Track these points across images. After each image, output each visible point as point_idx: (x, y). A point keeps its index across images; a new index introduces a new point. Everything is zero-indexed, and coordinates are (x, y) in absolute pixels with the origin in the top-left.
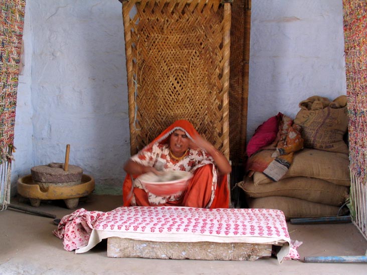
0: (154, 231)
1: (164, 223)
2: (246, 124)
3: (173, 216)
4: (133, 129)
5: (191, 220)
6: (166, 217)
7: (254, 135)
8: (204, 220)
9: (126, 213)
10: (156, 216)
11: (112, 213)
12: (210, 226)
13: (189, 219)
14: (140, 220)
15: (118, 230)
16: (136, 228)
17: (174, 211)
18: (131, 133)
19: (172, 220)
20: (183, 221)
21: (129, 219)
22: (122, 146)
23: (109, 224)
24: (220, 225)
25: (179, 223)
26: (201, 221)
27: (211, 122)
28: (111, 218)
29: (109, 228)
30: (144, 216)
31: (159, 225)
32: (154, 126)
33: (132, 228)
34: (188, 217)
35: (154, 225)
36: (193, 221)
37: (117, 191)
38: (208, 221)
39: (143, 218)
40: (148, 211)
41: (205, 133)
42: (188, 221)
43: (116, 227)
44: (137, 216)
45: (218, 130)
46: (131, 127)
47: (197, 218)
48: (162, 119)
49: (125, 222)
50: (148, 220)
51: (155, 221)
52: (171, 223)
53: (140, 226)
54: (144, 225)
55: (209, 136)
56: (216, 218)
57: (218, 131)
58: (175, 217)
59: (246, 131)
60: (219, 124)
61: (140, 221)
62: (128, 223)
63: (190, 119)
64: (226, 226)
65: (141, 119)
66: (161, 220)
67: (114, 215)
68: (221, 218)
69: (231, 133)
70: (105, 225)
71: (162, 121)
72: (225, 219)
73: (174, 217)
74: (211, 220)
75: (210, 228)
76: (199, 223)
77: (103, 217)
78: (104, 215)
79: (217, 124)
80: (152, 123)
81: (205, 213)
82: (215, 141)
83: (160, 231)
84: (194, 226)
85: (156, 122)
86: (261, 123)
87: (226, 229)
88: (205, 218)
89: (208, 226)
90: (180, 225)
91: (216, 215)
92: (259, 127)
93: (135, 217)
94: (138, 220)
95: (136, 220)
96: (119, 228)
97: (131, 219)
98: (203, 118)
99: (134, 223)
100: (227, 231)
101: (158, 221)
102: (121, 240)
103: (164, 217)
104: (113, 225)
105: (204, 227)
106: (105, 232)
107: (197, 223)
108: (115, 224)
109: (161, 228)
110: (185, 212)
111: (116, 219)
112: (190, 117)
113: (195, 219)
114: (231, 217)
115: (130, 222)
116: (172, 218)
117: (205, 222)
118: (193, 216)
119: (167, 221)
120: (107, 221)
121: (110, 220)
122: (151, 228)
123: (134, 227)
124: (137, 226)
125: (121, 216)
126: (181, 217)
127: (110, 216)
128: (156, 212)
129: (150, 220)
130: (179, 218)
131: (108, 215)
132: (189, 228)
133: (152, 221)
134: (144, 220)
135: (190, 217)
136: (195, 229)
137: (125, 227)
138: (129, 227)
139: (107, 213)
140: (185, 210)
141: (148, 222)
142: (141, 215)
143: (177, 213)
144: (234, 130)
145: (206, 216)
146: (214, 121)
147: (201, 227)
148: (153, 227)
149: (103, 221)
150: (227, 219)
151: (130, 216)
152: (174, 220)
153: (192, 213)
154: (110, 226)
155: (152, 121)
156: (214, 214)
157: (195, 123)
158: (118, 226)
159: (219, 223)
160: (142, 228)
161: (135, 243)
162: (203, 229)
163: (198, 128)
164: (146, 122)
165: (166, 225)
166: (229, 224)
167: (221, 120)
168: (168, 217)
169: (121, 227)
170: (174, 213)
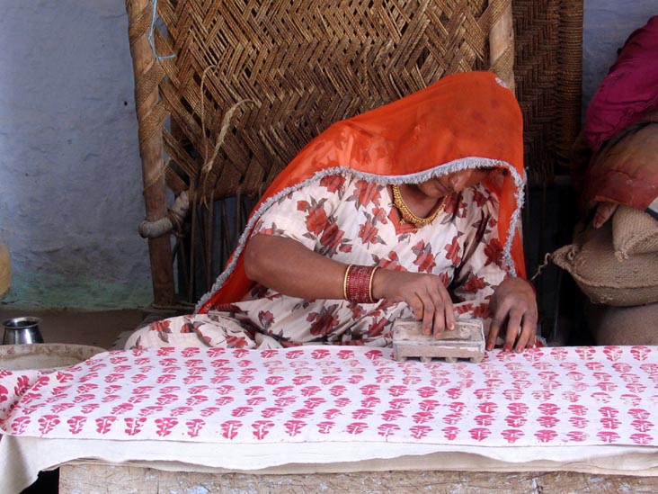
0: (234, 435)
1: (272, 405)
2: (580, 25)
3: (309, 378)
4: (146, 56)
5: (377, 394)
6: (282, 384)
7: (612, 69)
8: (426, 392)
9: (128, 374)
10: (242, 380)
11: (77, 375)
12: (448, 411)
13: (369, 390)
14: (183, 395)
15: (101, 435)
16: (165, 427)
17: (312, 363)
18: (137, 74)
19: (305, 392)
20: (344, 395)
21: (140, 393)
22: (111, 121)
23: (65, 416)
24: (487, 408)
25: (330, 403)
26: (412, 394)
27: (443, 18)
28: (72, 393)
29: (64, 426)
30: (199, 383)
31: (256, 414)
32: (226, 43)
33: (149, 427)
34: (362, 383)
35: (235, 413)
37: (94, 294)
38: (441, 396)
39: (192, 390)
40: (214, 363)
41: (420, 62)
42: (364, 397)
43: (90, 426)
44: (172, 383)
45: (471, 51)
46: (138, 52)
47: (400, 383)
48: (254, 13)
49: (124, 406)
50: (212, 395)
51: (240, 399)
52: (300, 404)
53: (182, 419)
54: (196, 413)
55: (439, 75)
56: (469, 385)
57: (472, 54)
58: (315, 382)
59: (581, 52)
60: (476, 26)
61: (182, 402)
62: (137, 408)
63: (361, 11)
64: (508, 413)
65: (175, 16)
66: (260, 394)
67: (83, 379)
68: (489, 383)
69: (521, 58)
70: (49, 417)
71: (256, 21)
72: (503, 387)
73: (309, 384)
74: (452, 392)
75: (448, 419)
76: (407, 401)
77: (42, 389)
78: (43, 381)
80: (216, 29)
83: (255, 433)
84: (387, 415)
85: (230, 20)
86: (642, 24)
87: (510, 421)
88: (429, 385)
89: (440, 413)
90: (333, 411)
92: (632, 36)
93: (162, 386)
94: (175, 398)
95: (167, 396)
96: (103, 426)
97: (147, 393)
98: (414, 5)
99: (160, 409)
100: (511, 428)
101: (250, 397)
102: (111, 473)
103: (274, 383)
104: (78, 418)
105: (427, 418)
106: (46, 443)
107: (398, 404)
108: (85, 412)
109: (261, 422)
110: (355, 365)
111: (92, 397)
112: (360, 3)
113: (392, 390)
114: (528, 378)
115: (145, 403)
116: (302, 387)
117: (430, 398)
118: (382, 377)
119: (284, 399)
120: (54, 404)
121: (69, 400)
122: (223, 425)
123: (158, 421)
124: (168, 419)
125: (108, 385)
126: (337, 383)
127: (69, 387)
128: (242, 366)
129: (219, 396)
130: (330, 386)
131: (62, 381)
132: (368, 420)
133: (229, 398)
134: (196, 397)
135: (374, 382)
136: (390, 426)
137: (125, 423)
138: (141, 423)
139: (56, 373)
140: (351, 358)
141: (211, 403)
142: (185, 379)
143: (325, 367)
144: (534, 49)
145: (432, 378)
146: (455, 17)
147: (413, 419)
148: (230, 422)
149: (43, 405)
150: (512, 387)
151: (143, 383)
152: (311, 394)
153: (378, 368)
154: (69, 422)
155: (214, 22)
156: (461, 371)
157: (383, 26)
158: (97, 420)
159: (484, 400)
160: (188, 424)
161: (164, 482)
162: (419, 424)
163: (395, 46)
164: (192, 27)
165: (281, 411)
166: (519, 405)
167: (484, 10)
168: (287, 382)
169: (110, 425)
170: (312, 370)
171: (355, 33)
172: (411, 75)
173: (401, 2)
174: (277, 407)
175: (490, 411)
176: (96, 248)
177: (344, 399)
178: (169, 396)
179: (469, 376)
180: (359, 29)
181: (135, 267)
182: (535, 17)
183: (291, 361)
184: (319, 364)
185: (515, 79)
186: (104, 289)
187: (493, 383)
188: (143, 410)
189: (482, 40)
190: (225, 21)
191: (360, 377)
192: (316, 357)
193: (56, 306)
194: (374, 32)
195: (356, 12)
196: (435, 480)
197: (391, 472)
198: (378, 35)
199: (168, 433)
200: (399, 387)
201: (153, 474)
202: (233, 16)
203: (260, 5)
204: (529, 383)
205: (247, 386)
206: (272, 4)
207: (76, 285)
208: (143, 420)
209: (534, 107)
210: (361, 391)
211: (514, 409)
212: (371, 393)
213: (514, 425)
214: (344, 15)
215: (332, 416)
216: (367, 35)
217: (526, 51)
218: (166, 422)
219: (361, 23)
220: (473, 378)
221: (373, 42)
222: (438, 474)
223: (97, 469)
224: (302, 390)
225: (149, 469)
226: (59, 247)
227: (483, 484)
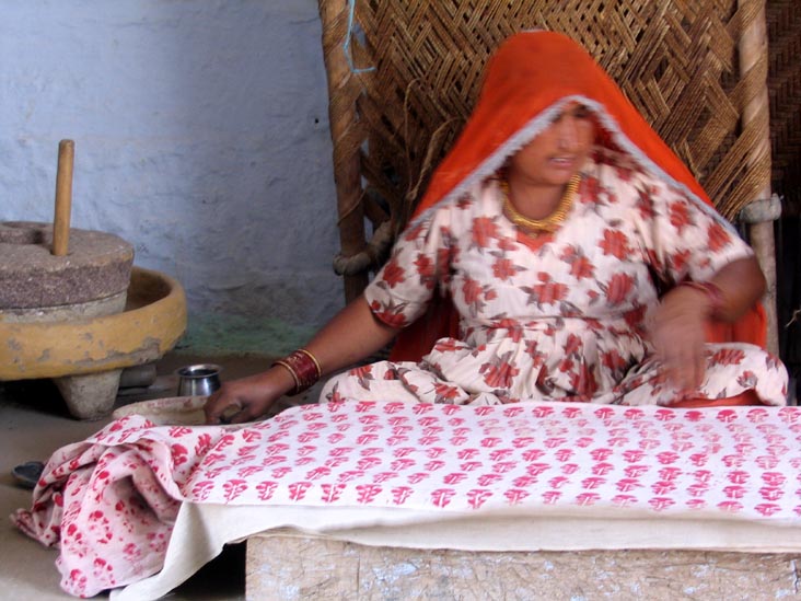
0: (446, 502)
1: (489, 471)
3: (530, 439)
4: (342, 69)
5: (610, 459)
6: (500, 447)
8: (666, 458)
9: (324, 434)
10: (455, 442)
11: (265, 433)
12: (692, 481)
13: (599, 455)
14: (387, 459)
15: (293, 502)
16: (367, 494)
17: (534, 422)
18: (332, 88)
19: (526, 456)
20: (572, 460)
21: (338, 455)
22: (301, 140)
23: (253, 481)
24: (738, 477)
25: (556, 470)
26: (650, 459)
27: (685, 23)
28: (261, 454)
29: (252, 491)
31: (471, 482)
32: (433, 52)
33: (349, 494)
34: (592, 447)
35: (448, 480)
36: (619, 465)
37: (280, 338)
38: (683, 463)
39: (398, 453)
40: (421, 422)
41: (659, 74)
42: (595, 463)
44: (373, 444)
45: (718, 62)
46: (333, 63)
47: (635, 447)
48: (466, 18)
49: (320, 470)
50: (420, 458)
51: (452, 464)
52: (521, 469)
53: (388, 486)
54: (402, 480)
55: (680, 90)
56: (715, 450)
57: (719, 66)
58: (537, 445)
60: (725, 32)
61: (385, 466)
62: (335, 473)
63: (589, 17)
64: (762, 484)
65: (375, 22)
66: (475, 459)
67: (273, 439)
68: (739, 448)
69: (775, 69)
70: (235, 482)
71: (468, 28)
72: (755, 454)
73: (532, 446)
74: (697, 458)
75: (693, 490)
76: (645, 469)
77: (226, 449)
78: (227, 439)
79: (713, 33)
80: (422, 37)
81: (668, 427)
82: (706, 110)
83: (470, 502)
84: (622, 484)
85: (440, 30)
87: (764, 493)
88: (669, 449)
89: (684, 482)
90: (560, 479)
91: (716, 437)
93: (363, 447)
94: (378, 461)
95: (369, 459)
96: (296, 492)
97: (346, 455)
98: (652, 7)
99: (360, 473)
100: (766, 502)
101: (463, 461)
102: (305, 547)
103: (491, 446)
104: (268, 484)
105: (668, 488)
106: (233, 512)
107: (635, 471)
108: (276, 477)
109: (478, 491)
110: (583, 425)
111: (283, 459)
112: (589, 7)
113: (627, 454)
114: (785, 443)
115: (344, 467)
116: (523, 450)
117: (671, 465)
118: (615, 440)
119: (503, 464)
120: (241, 466)
121: (257, 462)
122: (434, 494)
123: (359, 488)
124: (372, 487)
125: (302, 445)
126: (563, 446)
127: (257, 447)
128: (453, 425)
129: (429, 460)
130: (556, 450)
131: (248, 441)
132: (600, 490)
133: (440, 462)
134: (402, 461)
135: (605, 445)
136: (626, 497)
137: (322, 490)
138: (340, 490)
139: (242, 431)
140: (579, 417)
141: (419, 468)
142: (389, 440)
143: (548, 427)
144: (790, 58)
145: (673, 442)
146: (699, 22)
147: (652, 489)
148: (441, 491)
149: (227, 468)
150: (766, 453)
151: (341, 444)
152: (533, 459)
153: (610, 428)
154: (258, 487)
155: (421, 29)
156: (706, 434)
157: (616, 33)
158: (290, 487)
159: (733, 468)
160: (393, 491)
161: (365, 558)
162: (660, 496)
163: (629, 56)
164: (394, 35)
165: (499, 478)
166: (774, 474)
167: (733, 14)
168: (506, 444)
169: (304, 492)
170: (533, 430)
171: (583, 40)
172: (647, 89)
173: (637, 5)
174: (495, 473)
175: (741, 482)
176: (282, 285)
177: (572, 466)
178: (371, 460)
179: (716, 440)
180: (588, 37)
181: (327, 307)
182: (790, 22)
183: (509, 419)
184: (541, 423)
185: (769, 94)
186: (291, 333)
187: (744, 448)
188: (342, 476)
189: (730, 49)
190: (433, 28)
191: (591, 440)
192: (538, 416)
193: (235, 351)
194: (605, 40)
195: (583, 18)
196: (677, 560)
197: (626, 550)
198: (609, 43)
199: (371, 500)
200: (636, 452)
201: (353, 548)
202: (441, 21)
203: (473, 9)
204: (786, 449)
205: (460, 448)
206: (487, 8)
207: (259, 328)
208: (343, 486)
209: (789, 127)
210: (591, 457)
211: (769, 479)
212: (602, 458)
213: (769, 499)
214: (570, 20)
215: (559, 485)
216: (597, 43)
217: (780, 61)
218: (369, 489)
219: (589, 29)
220: (720, 442)
221: (603, 52)
222: (682, 554)
223: (290, 542)
224: (524, 455)
225: (349, 543)
226: (241, 284)
227: (733, 565)
